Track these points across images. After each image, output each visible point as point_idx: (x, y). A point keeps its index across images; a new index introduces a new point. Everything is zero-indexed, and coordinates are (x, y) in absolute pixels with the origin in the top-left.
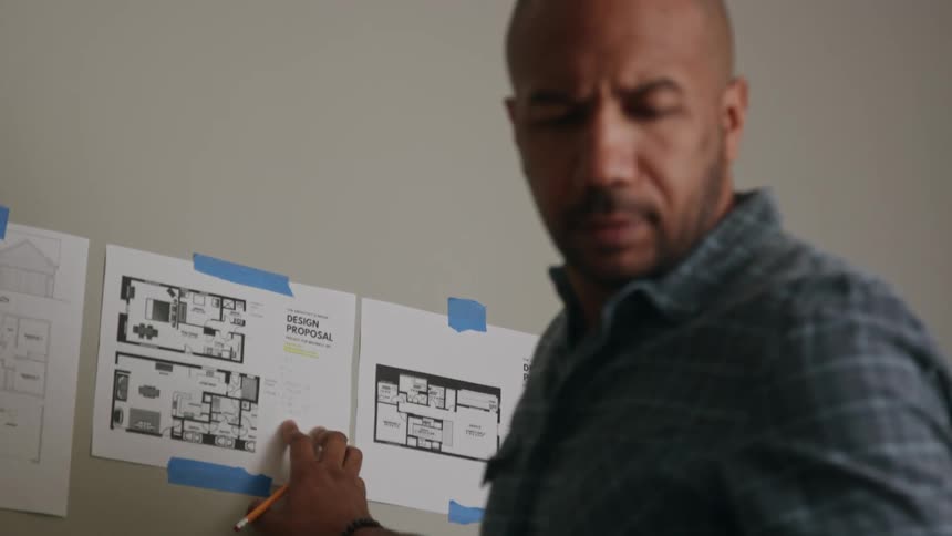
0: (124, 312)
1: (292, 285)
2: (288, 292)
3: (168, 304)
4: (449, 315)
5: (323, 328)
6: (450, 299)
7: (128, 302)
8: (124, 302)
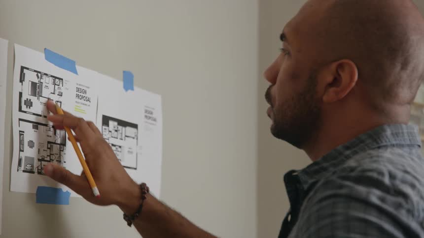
0: (21, 91)
1: (77, 67)
2: (75, 72)
3: (36, 83)
4: (124, 81)
5: (87, 95)
6: (124, 72)
7: (22, 83)
8: (21, 83)
